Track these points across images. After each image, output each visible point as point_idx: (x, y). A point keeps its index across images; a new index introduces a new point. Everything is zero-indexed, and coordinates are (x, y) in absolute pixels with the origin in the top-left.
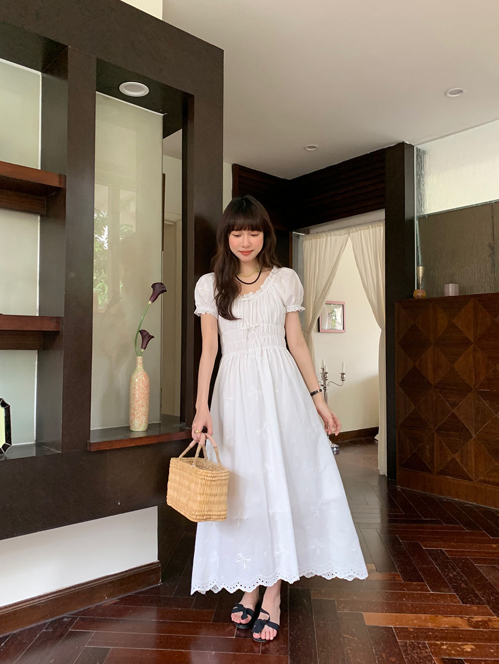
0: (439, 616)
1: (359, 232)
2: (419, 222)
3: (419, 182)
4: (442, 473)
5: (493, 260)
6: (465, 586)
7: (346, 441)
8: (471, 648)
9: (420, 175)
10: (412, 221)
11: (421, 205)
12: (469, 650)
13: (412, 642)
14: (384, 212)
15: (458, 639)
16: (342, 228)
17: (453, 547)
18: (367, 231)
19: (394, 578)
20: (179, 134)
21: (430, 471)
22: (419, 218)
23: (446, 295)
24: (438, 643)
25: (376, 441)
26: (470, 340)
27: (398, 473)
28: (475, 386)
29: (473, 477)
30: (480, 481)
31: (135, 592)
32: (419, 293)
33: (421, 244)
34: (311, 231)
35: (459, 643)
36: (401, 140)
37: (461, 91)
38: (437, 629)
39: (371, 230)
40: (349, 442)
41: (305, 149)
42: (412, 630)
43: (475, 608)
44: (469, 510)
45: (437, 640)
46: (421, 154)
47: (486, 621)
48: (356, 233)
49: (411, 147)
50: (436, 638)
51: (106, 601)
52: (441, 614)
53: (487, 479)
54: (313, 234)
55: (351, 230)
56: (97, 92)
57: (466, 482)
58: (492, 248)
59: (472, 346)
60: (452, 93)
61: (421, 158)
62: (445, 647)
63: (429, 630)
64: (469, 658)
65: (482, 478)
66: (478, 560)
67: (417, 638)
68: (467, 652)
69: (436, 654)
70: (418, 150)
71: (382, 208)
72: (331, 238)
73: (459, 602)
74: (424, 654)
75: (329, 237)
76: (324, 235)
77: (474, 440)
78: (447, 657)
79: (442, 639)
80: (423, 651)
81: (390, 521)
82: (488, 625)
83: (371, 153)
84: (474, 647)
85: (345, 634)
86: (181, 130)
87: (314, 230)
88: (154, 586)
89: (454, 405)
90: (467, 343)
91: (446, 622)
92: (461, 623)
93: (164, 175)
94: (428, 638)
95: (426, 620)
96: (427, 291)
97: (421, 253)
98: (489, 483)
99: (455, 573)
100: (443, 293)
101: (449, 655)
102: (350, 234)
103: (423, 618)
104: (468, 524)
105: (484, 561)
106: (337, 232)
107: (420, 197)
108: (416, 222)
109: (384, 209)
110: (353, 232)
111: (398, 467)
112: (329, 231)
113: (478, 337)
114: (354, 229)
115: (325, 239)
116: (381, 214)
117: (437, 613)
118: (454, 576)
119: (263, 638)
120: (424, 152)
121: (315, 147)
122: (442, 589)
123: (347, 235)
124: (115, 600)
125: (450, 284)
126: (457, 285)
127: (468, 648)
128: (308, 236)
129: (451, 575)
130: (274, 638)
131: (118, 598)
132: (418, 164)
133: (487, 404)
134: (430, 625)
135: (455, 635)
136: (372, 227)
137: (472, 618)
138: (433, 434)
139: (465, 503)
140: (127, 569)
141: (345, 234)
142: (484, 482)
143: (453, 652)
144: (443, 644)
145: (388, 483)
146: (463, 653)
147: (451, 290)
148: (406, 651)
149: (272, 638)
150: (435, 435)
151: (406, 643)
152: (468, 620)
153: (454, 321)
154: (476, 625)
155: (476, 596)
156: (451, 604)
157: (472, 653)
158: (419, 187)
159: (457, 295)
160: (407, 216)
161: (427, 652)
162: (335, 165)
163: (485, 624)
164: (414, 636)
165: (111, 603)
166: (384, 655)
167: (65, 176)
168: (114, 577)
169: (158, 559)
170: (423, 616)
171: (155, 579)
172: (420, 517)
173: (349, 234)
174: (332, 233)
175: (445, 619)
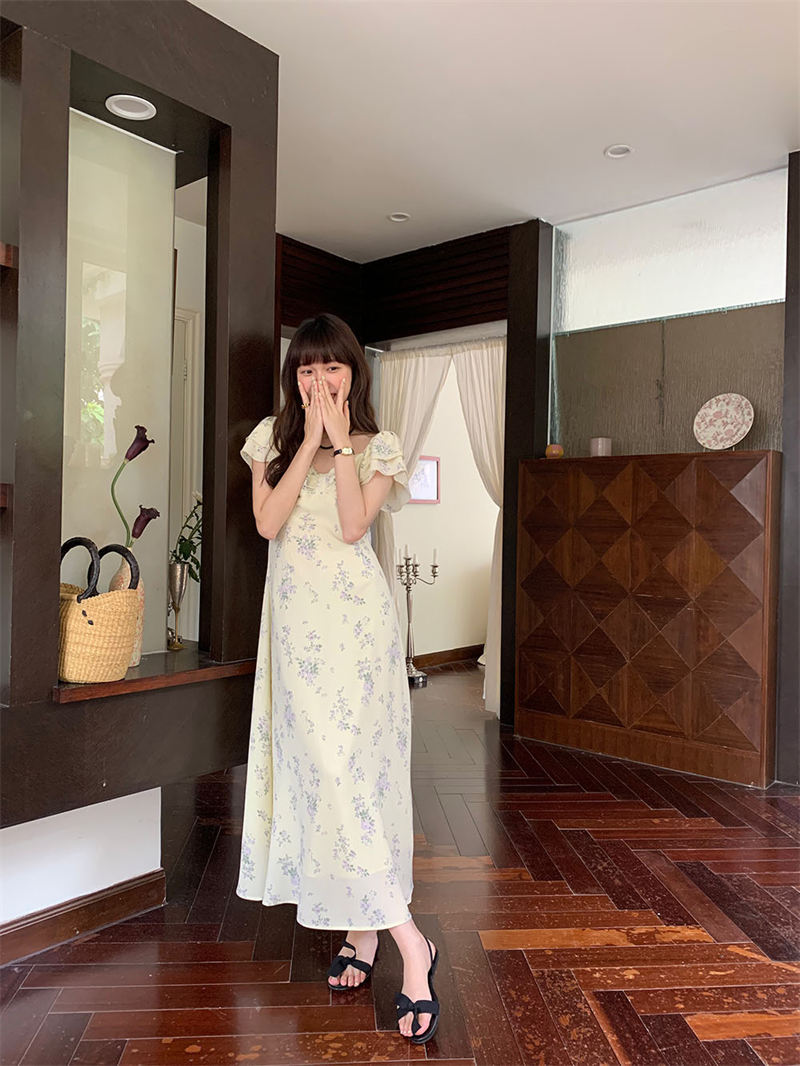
0: (588, 929)
1: (467, 353)
2: (556, 342)
3: (558, 283)
4: (580, 716)
5: (661, 404)
6: (620, 884)
7: (437, 667)
8: (634, 975)
9: (561, 271)
10: (547, 340)
11: (560, 317)
12: (631, 977)
13: (552, 971)
14: (506, 325)
15: (614, 962)
16: (441, 346)
17: (599, 825)
18: (478, 352)
19: (520, 876)
20: (203, 183)
21: (563, 713)
22: (557, 337)
23: (593, 455)
24: (588, 969)
25: (480, 667)
26: (625, 522)
27: (517, 716)
28: (631, 589)
29: (624, 720)
30: (635, 727)
31: (125, 919)
32: (554, 450)
33: (559, 377)
34: (394, 347)
35: (618, 968)
36: (534, 215)
37: (628, 150)
38: (586, 950)
39: (485, 351)
40: (441, 668)
41: (389, 218)
42: (550, 953)
43: (635, 914)
44: (619, 768)
45: (587, 966)
46: (563, 237)
47: (651, 932)
48: (462, 355)
49: (549, 227)
50: (584, 962)
51: (76, 938)
52: (589, 926)
53: (645, 724)
54: (397, 351)
55: (454, 349)
56: (71, 109)
57: (615, 729)
58: (661, 388)
59: (629, 532)
60: (612, 152)
61: (562, 245)
62: (597, 975)
63: (573, 950)
64: (632, 989)
65: (636, 723)
66: (637, 844)
67: (558, 963)
68: (629, 980)
69: (586, 986)
70: (559, 233)
71: (502, 318)
72: (424, 361)
73: (613, 908)
74: (571, 988)
75: (421, 359)
76: (413, 354)
77: (628, 667)
78: (602, 990)
79: (593, 963)
80: (568, 984)
81: (503, 790)
82: (655, 939)
83: (488, 232)
84: (638, 973)
85: (455, 965)
86: (206, 178)
87: (397, 345)
88: (155, 908)
89: (600, 616)
90: (624, 526)
91: (597, 938)
92: (616, 937)
93: (176, 251)
94: (574, 963)
95: (570, 938)
96: (565, 447)
97: (558, 390)
98: (647, 729)
99: (605, 864)
100: (589, 452)
101: (605, 987)
102: (454, 356)
103: (565, 934)
104: (618, 790)
105: (643, 844)
106: (433, 352)
107: (559, 305)
108: (552, 343)
109: (506, 321)
110: (458, 352)
111: (517, 707)
112: (420, 348)
113: (638, 518)
114: (459, 348)
115: (414, 361)
116: (500, 328)
117: (584, 925)
118: (605, 868)
119: (343, 984)
120: (567, 237)
121: (404, 217)
122: (589, 889)
123: (449, 357)
124: (92, 933)
125: (600, 439)
126: (610, 440)
127: (630, 974)
128: (388, 355)
129: (600, 868)
130: (361, 984)
131: (97, 930)
132: (558, 253)
133: (647, 615)
134: (575, 944)
135: (610, 956)
136: (487, 347)
137: (632, 929)
138: (570, 658)
139: (614, 760)
140: (112, 885)
141: (446, 354)
142: (641, 728)
143: (609, 981)
144: (594, 971)
145: (502, 731)
146: (624, 982)
147: (601, 448)
148: (543, 985)
149: (357, 984)
150: (572, 658)
151: (543, 973)
152: (628, 933)
153: (604, 493)
154: (639, 939)
155: (636, 897)
156: (603, 910)
157: (635, 982)
158: (558, 290)
159: (610, 455)
160: (541, 331)
161: (573, 985)
162: (433, 247)
163: (650, 936)
164: (554, 961)
165: (86, 939)
166: (513, 993)
167: (16, 249)
168: (91, 898)
169: (162, 866)
170: (564, 931)
171: (156, 896)
172: (552, 782)
173: (452, 355)
174: (425, 352)
175: (595, 933)
